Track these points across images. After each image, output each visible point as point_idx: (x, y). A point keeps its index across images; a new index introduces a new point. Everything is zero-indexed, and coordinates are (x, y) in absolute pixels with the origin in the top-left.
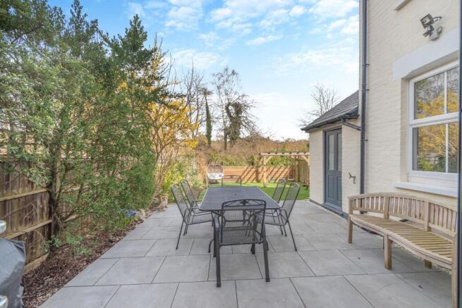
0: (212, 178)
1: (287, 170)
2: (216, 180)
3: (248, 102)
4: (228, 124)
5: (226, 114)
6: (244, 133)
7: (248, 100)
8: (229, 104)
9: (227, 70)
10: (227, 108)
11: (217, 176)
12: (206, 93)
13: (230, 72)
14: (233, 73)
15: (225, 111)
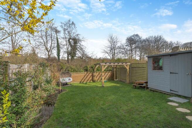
0: (64, 82)
1: (109, 74)
2: (66, 83)
3: (81, 38)
4: (70, 49)
5: (68, 44)
6: (78, 54)
7: (81, 37)
8: (70, 38)
9: (69, 21)
10: (69, 41)
11: (67, 80)
12: (57, 32)
13: (71, 23)
14: (73, 23)
15: (68, 42)
